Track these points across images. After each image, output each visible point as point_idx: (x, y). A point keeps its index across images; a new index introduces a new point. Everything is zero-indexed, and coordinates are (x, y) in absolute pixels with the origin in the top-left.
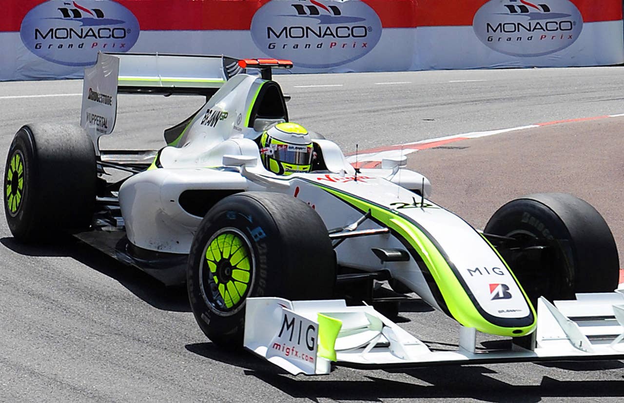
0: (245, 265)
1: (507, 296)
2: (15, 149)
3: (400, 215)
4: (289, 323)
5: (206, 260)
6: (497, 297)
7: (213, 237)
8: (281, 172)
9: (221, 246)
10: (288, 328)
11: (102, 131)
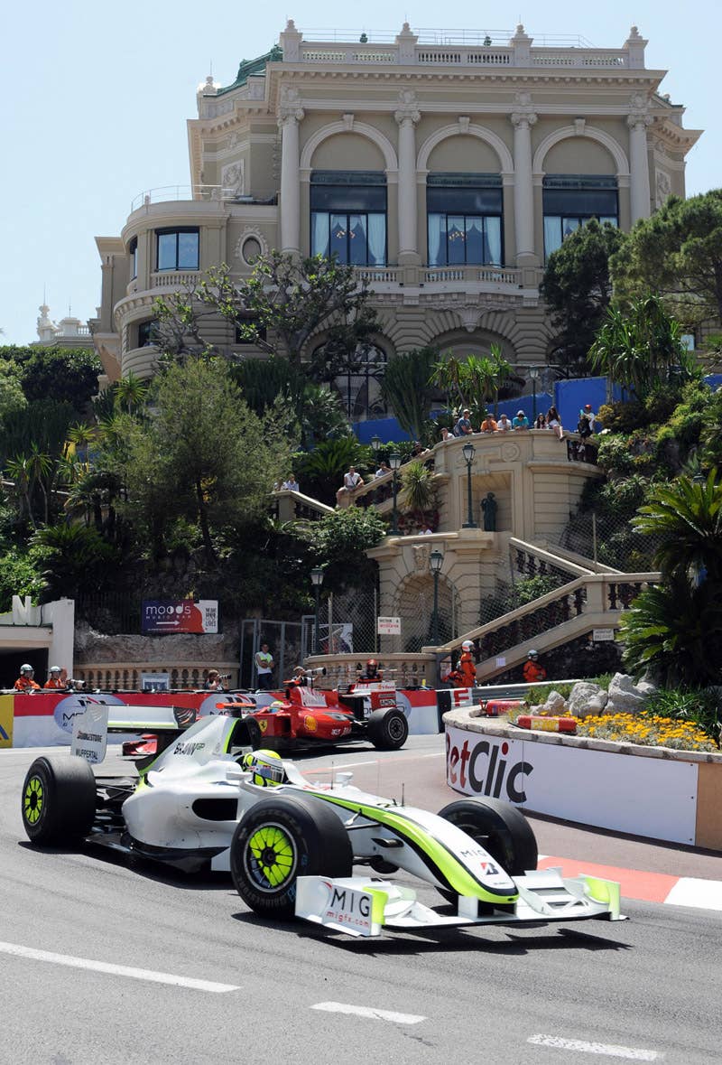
0: (288, 851)
1: (496, 872)
2: (32, 776)
3: (389, 812)
4: (339, 896)
5: (250, 849)
6: (489, 873)
7: (256, 830)
8: (265, 785)
9: (264, 837)
10: (339, 899)
11: (93, 762)
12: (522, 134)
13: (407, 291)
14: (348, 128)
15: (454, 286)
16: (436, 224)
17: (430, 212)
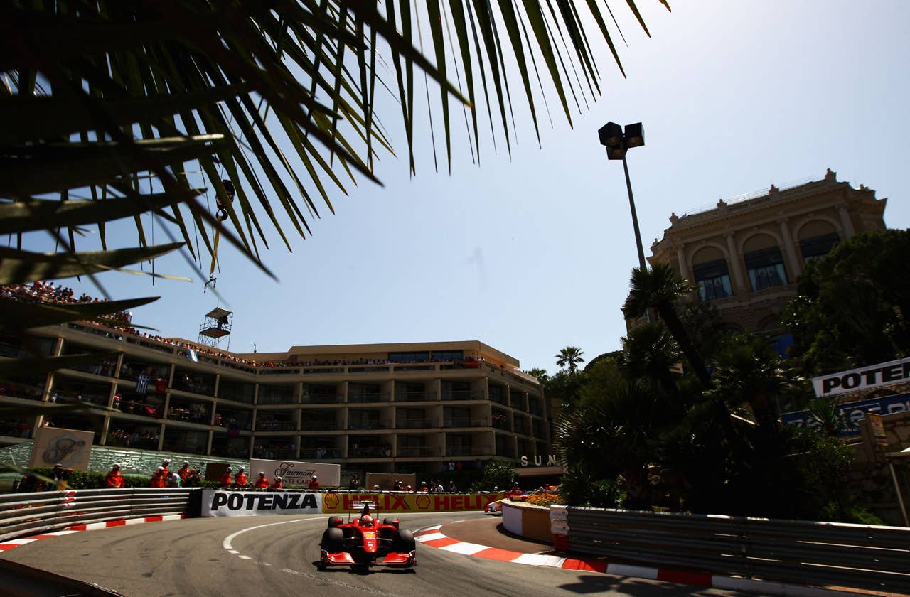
12: (784, 228)
13: (743, 304)
14: (704, 245)
15: (765, 297)
16: (752, 274)
17: (748, 269)
